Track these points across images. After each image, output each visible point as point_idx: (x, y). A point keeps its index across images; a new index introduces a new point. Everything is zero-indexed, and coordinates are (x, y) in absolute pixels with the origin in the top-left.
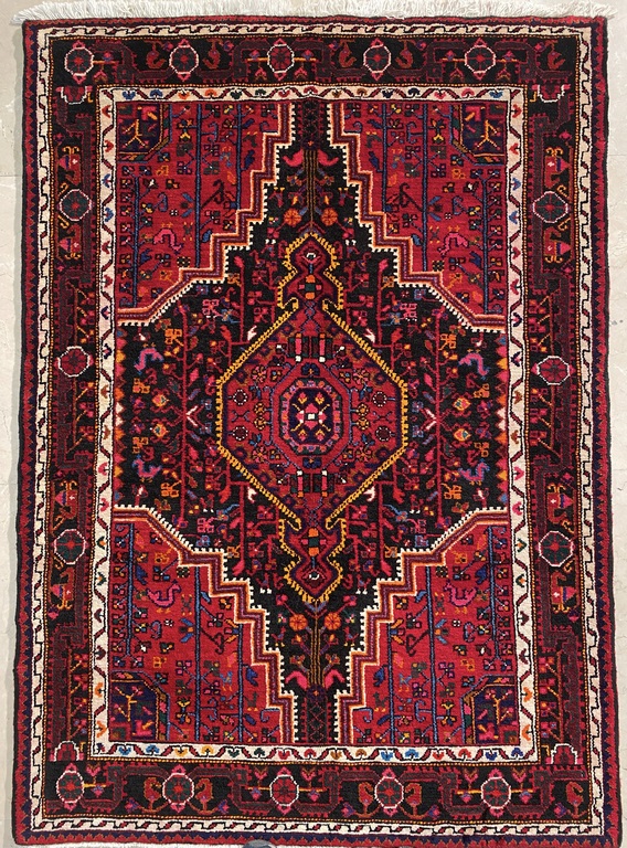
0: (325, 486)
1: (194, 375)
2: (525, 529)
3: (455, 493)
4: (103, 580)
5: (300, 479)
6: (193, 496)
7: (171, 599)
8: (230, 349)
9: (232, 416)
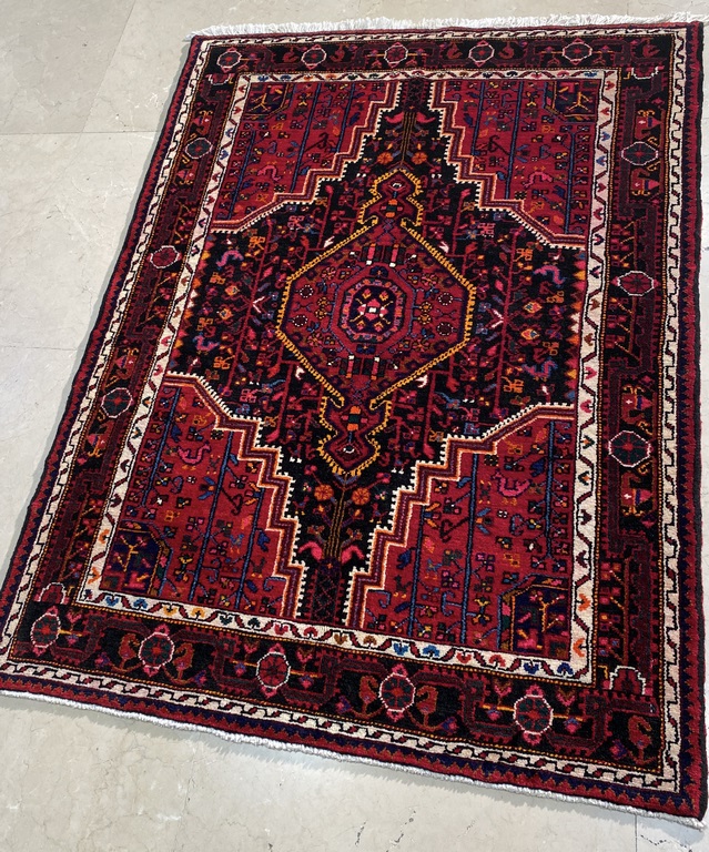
0: (375, 371)
1: (268, 272)
2: (594, 427)
3: (516, 387)
4: (139, 434)
5: (351, 364)
6: (243, 370)
7: (199, 457)
8: (305, 253)
9: (295, 306)
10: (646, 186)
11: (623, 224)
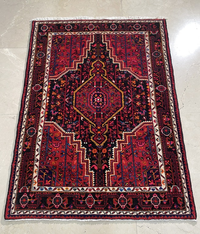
0: (102, 116)
1: (68, 91)
2: (157, 126)
3: (137, 117)
4: (40, 140)
5: (95, 115)
6: (66, 119)
7: (59, 145)
8: (77, 85)
9: (77, 100)
10: (160, 63)
11: (156, 73)
